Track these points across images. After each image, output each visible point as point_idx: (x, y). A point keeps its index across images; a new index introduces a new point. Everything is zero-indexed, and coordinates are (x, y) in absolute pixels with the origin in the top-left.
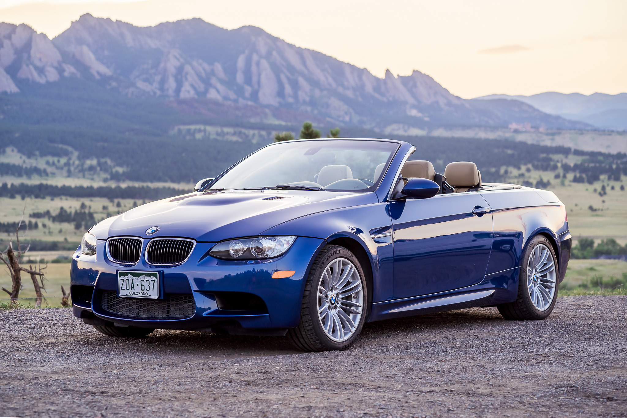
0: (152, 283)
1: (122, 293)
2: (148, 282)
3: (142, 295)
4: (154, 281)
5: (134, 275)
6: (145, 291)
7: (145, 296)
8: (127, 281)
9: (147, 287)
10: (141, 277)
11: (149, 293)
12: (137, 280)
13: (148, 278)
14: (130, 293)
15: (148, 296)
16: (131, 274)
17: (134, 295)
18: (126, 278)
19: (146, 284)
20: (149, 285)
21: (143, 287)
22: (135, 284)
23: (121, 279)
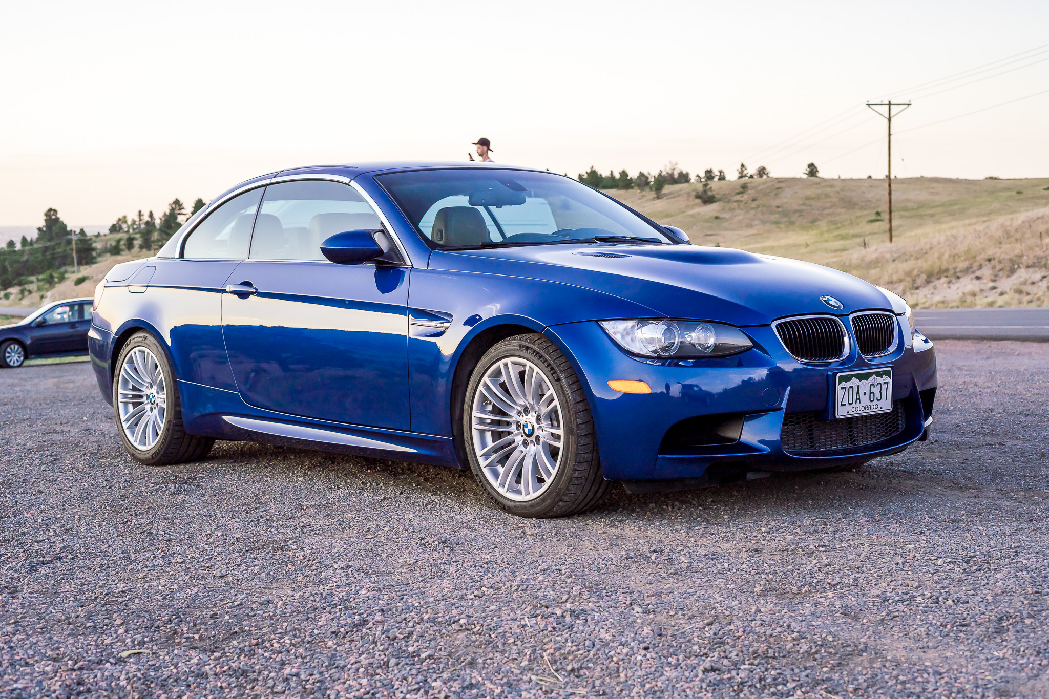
0: (884, 386)
1: (841, 412)
2: (879, 386)
3: (870, 410)
4: (887, 383)
5: (861, 377)
6: (876, 402)
7: (875, 410)
8: (851, 389)
9: (877, 395)
10: (871, 378)
11: (880, 404)
12: (864, 386)
13: (879, 380)
14: (854, 409)
15: (879, 409)
16: (857, 376)
17: (858, 412)
18: (848, 384)
19: (876, 390)
20: (880, 392)
21: (872, 395)
22: (862, 393)
23: (842, 388)
